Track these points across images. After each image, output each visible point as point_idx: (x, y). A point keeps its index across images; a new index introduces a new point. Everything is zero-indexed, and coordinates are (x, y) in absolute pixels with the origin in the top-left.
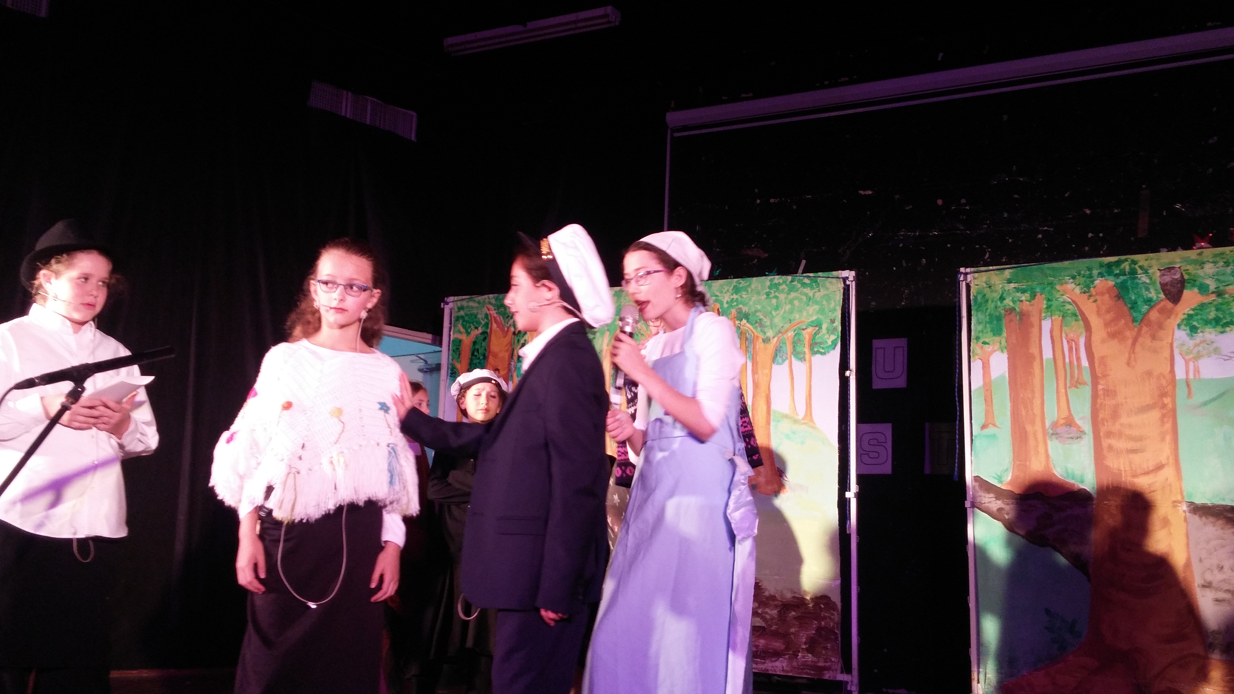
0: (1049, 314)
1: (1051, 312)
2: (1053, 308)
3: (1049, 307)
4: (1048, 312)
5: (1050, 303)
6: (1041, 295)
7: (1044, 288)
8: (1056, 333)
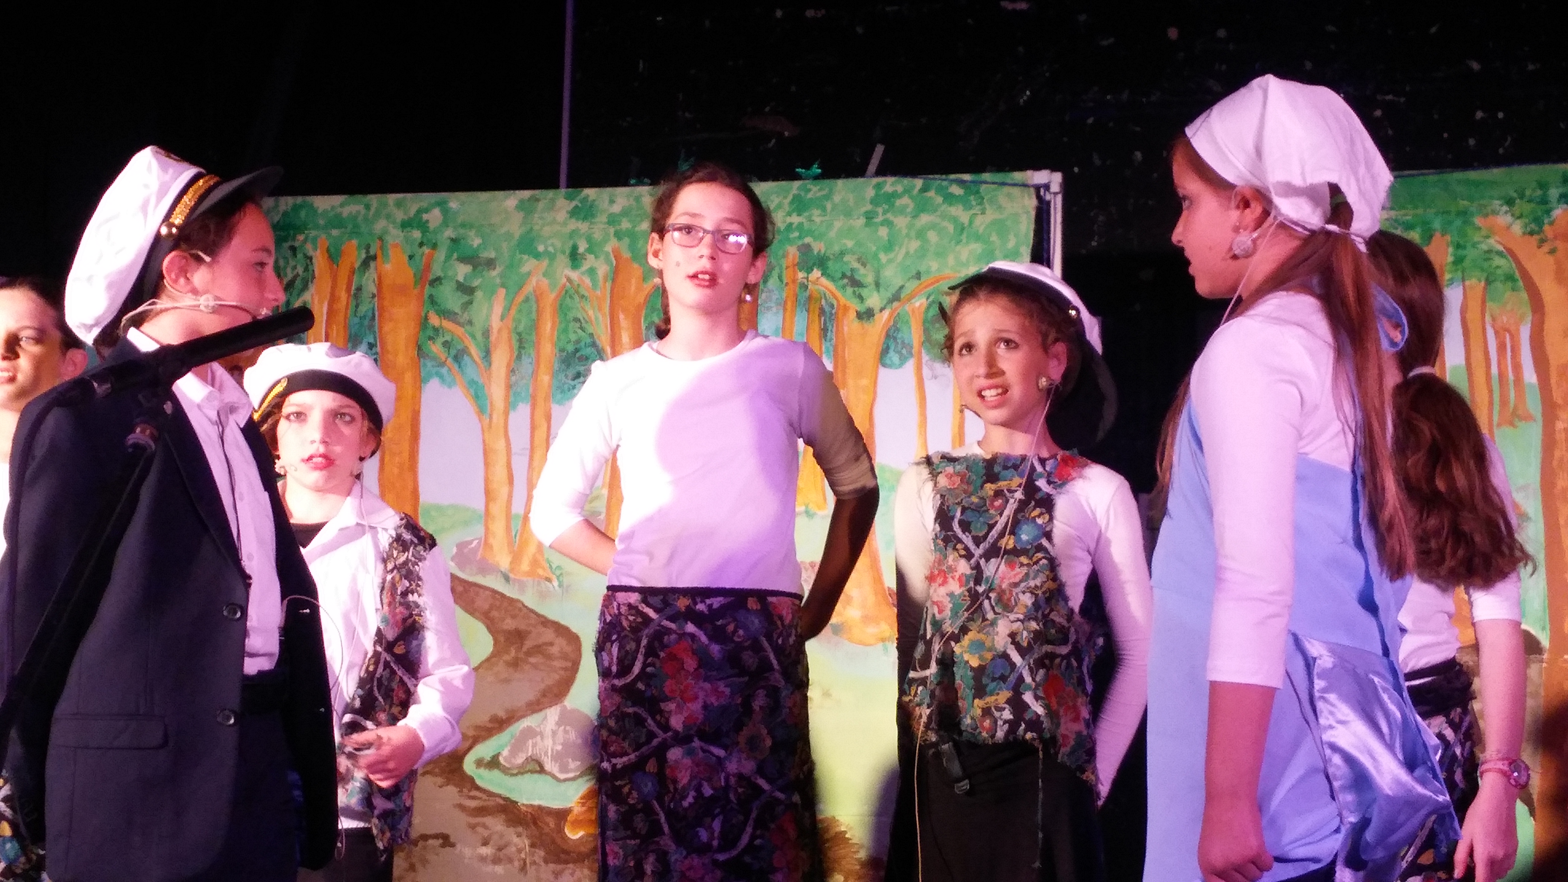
0: (1459, 274)
1: (1463, 272)
2: (1467, 263)
3: (1459, 261)
4: (1456, 270)
5: (1461, 252)
6: (1443, 235)
7: (1450, 223)
8: (1473, 315)
